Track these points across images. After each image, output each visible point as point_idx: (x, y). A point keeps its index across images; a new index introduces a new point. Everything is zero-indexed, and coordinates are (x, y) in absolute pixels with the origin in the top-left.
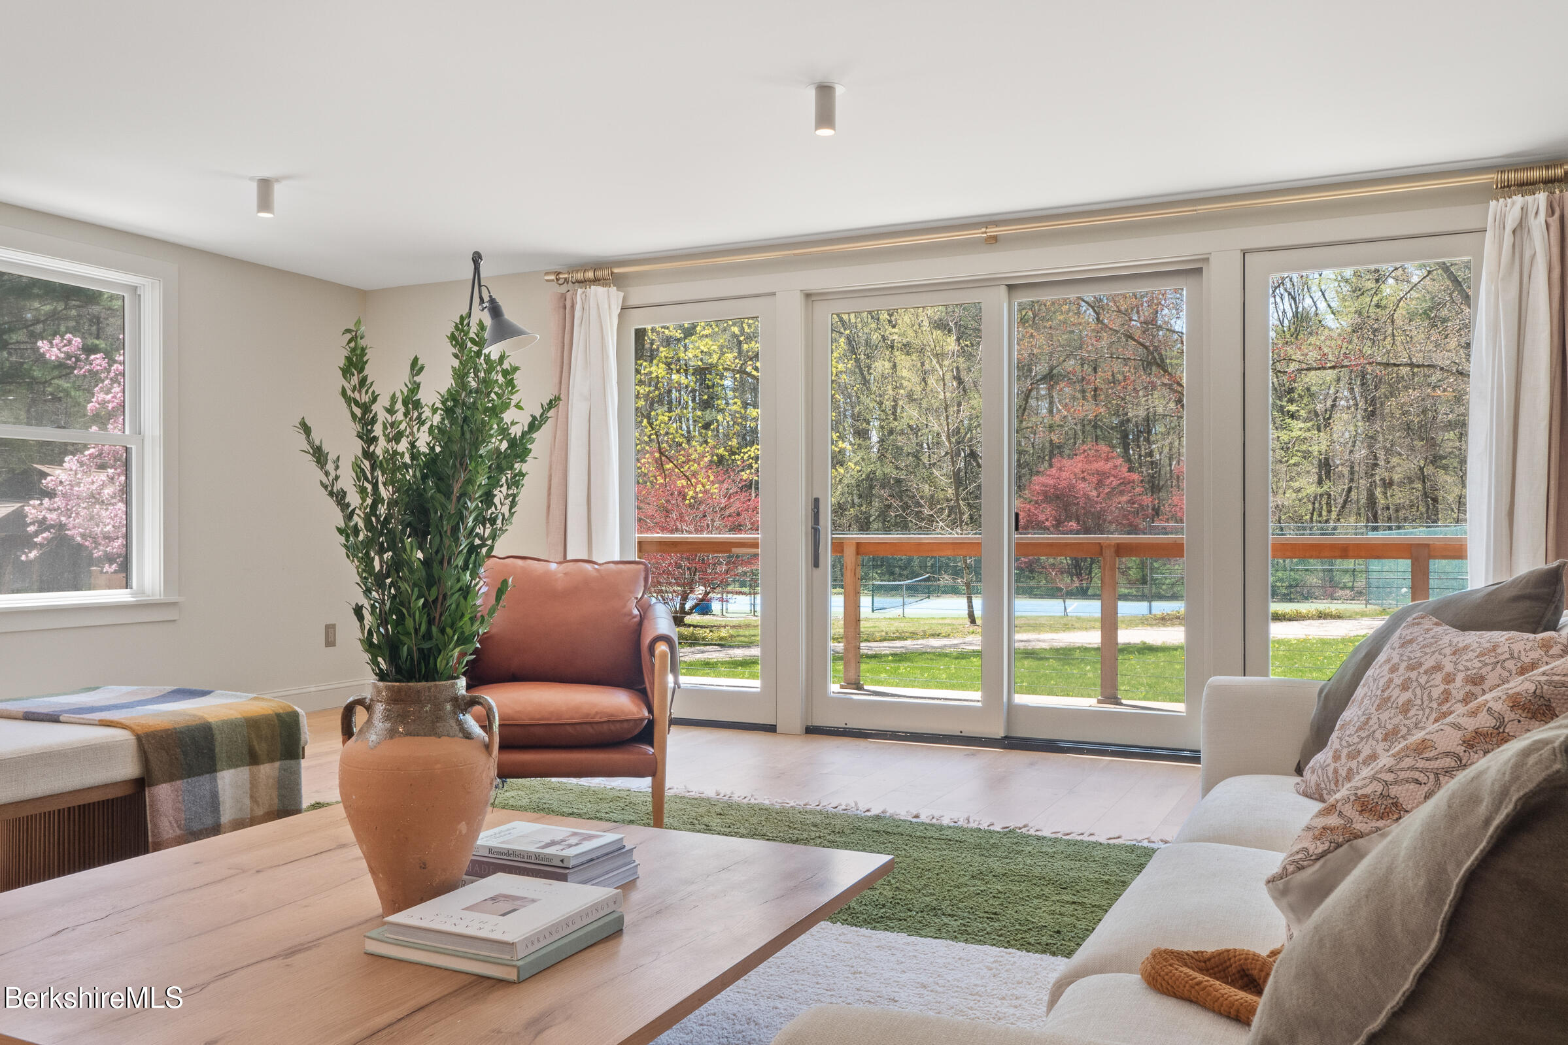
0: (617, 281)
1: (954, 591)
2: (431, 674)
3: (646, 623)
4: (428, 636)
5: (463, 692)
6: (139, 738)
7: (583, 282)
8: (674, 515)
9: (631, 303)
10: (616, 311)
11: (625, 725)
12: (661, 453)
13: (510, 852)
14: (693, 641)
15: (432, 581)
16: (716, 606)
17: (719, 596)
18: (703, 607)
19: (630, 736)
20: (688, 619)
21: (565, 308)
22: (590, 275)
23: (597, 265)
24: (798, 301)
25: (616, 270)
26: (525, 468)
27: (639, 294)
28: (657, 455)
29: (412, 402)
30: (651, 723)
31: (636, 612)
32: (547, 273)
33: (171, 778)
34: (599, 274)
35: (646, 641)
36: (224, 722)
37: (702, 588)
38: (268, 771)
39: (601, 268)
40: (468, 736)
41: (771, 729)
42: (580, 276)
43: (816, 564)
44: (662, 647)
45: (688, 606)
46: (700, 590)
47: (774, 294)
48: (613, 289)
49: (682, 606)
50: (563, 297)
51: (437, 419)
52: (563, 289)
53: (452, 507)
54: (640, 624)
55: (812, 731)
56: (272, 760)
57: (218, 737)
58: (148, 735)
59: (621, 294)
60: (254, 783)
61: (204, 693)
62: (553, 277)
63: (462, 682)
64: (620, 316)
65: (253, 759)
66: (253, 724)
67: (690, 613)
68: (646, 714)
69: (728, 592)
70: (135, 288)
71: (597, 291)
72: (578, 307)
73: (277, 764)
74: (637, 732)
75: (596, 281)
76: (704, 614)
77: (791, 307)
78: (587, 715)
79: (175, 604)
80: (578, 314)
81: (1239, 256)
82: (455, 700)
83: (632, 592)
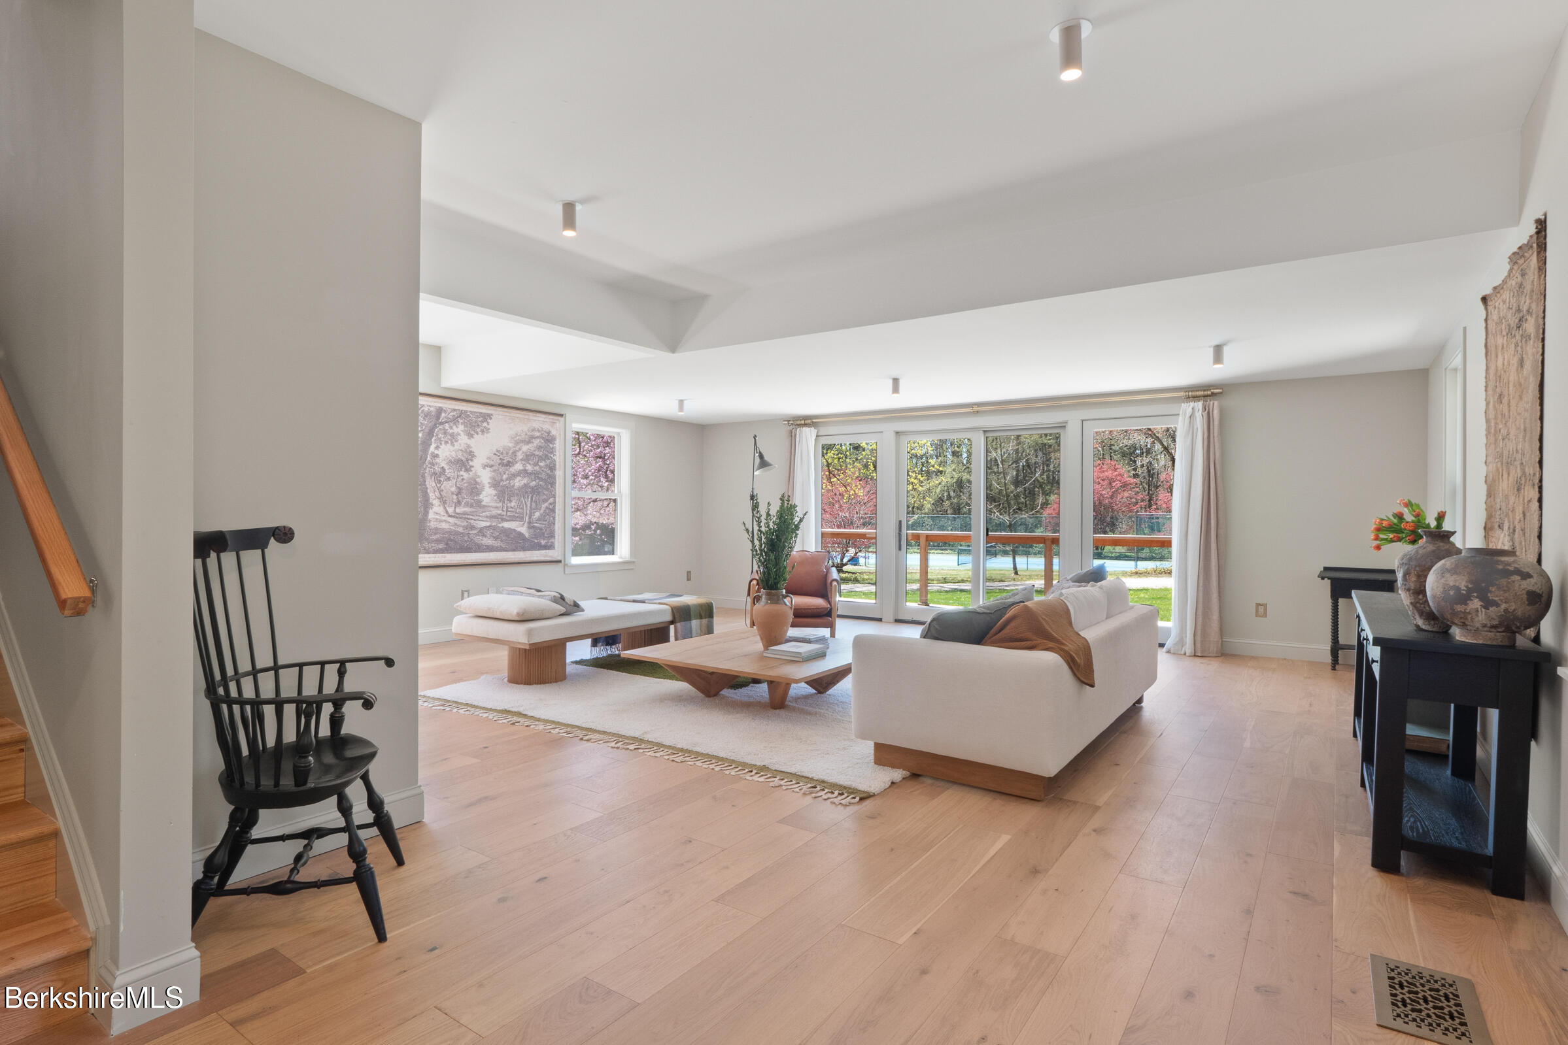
0: (814, 425)
1: (1005, 553)
2: (777, 589)
3: (828, 575)
4: (776, 579)
5: (784, 593)
6: (672, 608)
7: (799, 425)
8: (837, 506)
9: (819, 434)
10: (814, 437)
11: (822, 610)
12: (829, 471)
13: (795, 637)
14: (845, 581)
15: (777, 564)
16: (862, 561)
17: (864, 555)
18: (854, 561)
19: (824, 613)
20: (845, 568)
21: (792, 436)
22: (803, 422)
23: (806, 418)
24: (893, 435)
25: (813, 420)
26: (798, 532)
27: (823, 431)
28: (827, 473)
29: (768, 514)
30: (831, 609)
31: (825, 570)
32: (784, 421)
33: (680, 622)
34: (807, 422)
35: (829, 581)
36: (694, 605)
37: (853, 550)
38: (705, 621)
39: (807, 420)
40: (786, 604)
41: (880, 620)
42: (798, 422)
43: (900, 549)
44: (835, 583)
45: (845, 561)
46: (852, 551)
47: (882, 432)
48: (813, 429)
49: (842, 560)
50: (791, 432)
51: (774, 519)
52: (791, 428)
53: (781, 544)
54: (827, 574)
55: (898, 621)
56: (706, 618)
57: (692, 609)
58: (675, 607)
59: (816, 430)
60: (701, 625)
61: (681, 596)
62: (786, 423)
63: (784, 591)
64: (816, 440)
65: (701, 617)
66: (701, 606)
67: (846, 564)
68: (829, 606)
69: (868, 552)
70: (619, 433)
71: (806, 430)
72: (798, 436)
73: (707, 619)
74: (826, 612)
75: (805, 425)
76: (855, 565)
77: (889, 437)
78: (809, 606)
79: (634, 562)
80: (797, 439)
81: (1080, 422)
82: (783, 595)
83: (823, 563)
